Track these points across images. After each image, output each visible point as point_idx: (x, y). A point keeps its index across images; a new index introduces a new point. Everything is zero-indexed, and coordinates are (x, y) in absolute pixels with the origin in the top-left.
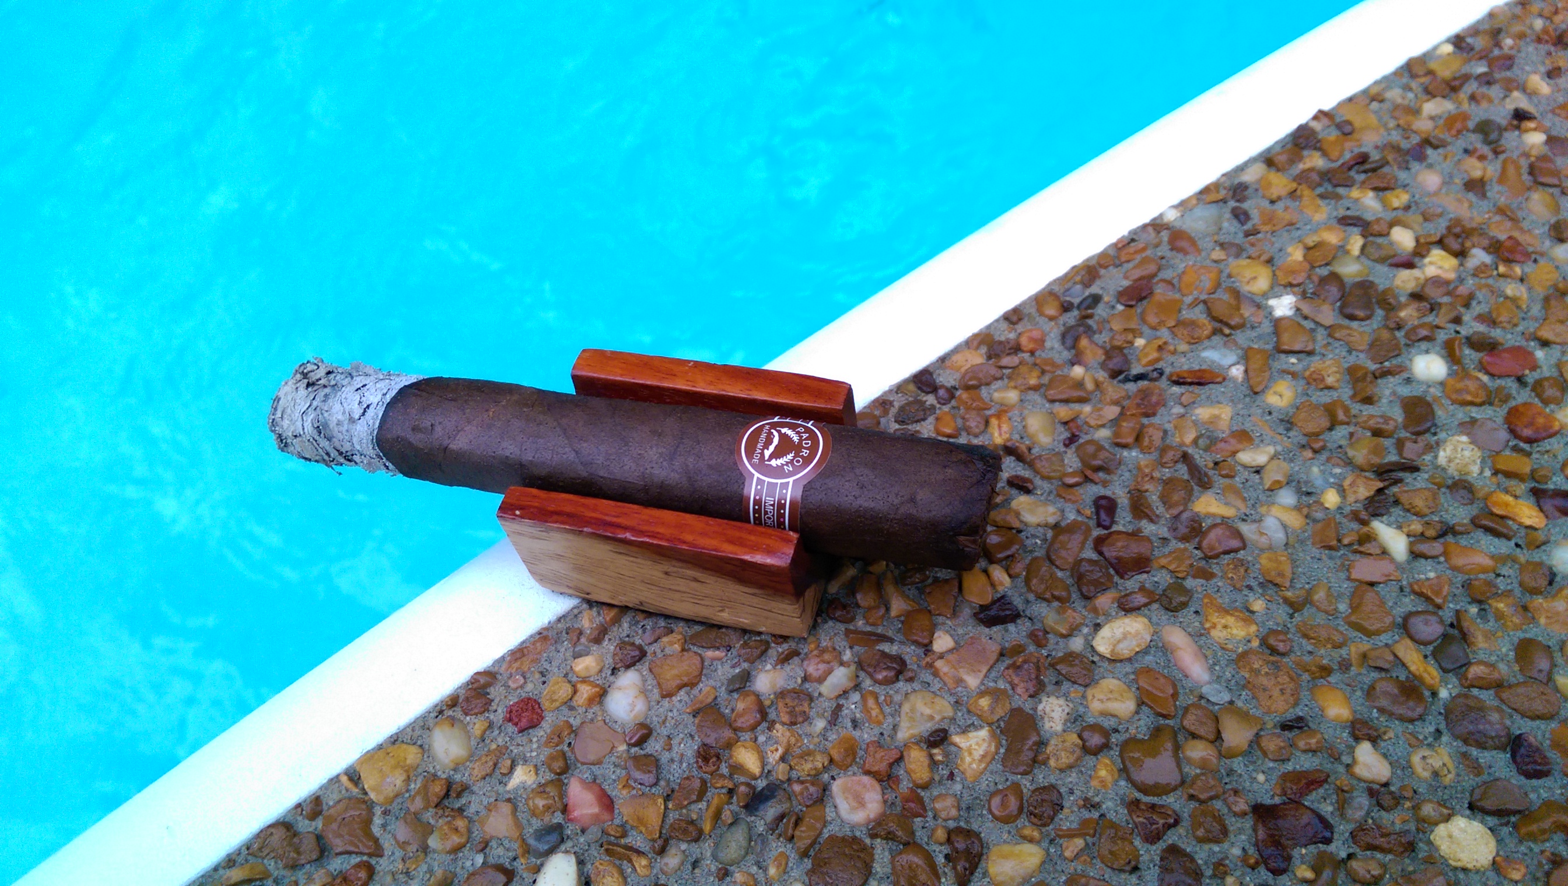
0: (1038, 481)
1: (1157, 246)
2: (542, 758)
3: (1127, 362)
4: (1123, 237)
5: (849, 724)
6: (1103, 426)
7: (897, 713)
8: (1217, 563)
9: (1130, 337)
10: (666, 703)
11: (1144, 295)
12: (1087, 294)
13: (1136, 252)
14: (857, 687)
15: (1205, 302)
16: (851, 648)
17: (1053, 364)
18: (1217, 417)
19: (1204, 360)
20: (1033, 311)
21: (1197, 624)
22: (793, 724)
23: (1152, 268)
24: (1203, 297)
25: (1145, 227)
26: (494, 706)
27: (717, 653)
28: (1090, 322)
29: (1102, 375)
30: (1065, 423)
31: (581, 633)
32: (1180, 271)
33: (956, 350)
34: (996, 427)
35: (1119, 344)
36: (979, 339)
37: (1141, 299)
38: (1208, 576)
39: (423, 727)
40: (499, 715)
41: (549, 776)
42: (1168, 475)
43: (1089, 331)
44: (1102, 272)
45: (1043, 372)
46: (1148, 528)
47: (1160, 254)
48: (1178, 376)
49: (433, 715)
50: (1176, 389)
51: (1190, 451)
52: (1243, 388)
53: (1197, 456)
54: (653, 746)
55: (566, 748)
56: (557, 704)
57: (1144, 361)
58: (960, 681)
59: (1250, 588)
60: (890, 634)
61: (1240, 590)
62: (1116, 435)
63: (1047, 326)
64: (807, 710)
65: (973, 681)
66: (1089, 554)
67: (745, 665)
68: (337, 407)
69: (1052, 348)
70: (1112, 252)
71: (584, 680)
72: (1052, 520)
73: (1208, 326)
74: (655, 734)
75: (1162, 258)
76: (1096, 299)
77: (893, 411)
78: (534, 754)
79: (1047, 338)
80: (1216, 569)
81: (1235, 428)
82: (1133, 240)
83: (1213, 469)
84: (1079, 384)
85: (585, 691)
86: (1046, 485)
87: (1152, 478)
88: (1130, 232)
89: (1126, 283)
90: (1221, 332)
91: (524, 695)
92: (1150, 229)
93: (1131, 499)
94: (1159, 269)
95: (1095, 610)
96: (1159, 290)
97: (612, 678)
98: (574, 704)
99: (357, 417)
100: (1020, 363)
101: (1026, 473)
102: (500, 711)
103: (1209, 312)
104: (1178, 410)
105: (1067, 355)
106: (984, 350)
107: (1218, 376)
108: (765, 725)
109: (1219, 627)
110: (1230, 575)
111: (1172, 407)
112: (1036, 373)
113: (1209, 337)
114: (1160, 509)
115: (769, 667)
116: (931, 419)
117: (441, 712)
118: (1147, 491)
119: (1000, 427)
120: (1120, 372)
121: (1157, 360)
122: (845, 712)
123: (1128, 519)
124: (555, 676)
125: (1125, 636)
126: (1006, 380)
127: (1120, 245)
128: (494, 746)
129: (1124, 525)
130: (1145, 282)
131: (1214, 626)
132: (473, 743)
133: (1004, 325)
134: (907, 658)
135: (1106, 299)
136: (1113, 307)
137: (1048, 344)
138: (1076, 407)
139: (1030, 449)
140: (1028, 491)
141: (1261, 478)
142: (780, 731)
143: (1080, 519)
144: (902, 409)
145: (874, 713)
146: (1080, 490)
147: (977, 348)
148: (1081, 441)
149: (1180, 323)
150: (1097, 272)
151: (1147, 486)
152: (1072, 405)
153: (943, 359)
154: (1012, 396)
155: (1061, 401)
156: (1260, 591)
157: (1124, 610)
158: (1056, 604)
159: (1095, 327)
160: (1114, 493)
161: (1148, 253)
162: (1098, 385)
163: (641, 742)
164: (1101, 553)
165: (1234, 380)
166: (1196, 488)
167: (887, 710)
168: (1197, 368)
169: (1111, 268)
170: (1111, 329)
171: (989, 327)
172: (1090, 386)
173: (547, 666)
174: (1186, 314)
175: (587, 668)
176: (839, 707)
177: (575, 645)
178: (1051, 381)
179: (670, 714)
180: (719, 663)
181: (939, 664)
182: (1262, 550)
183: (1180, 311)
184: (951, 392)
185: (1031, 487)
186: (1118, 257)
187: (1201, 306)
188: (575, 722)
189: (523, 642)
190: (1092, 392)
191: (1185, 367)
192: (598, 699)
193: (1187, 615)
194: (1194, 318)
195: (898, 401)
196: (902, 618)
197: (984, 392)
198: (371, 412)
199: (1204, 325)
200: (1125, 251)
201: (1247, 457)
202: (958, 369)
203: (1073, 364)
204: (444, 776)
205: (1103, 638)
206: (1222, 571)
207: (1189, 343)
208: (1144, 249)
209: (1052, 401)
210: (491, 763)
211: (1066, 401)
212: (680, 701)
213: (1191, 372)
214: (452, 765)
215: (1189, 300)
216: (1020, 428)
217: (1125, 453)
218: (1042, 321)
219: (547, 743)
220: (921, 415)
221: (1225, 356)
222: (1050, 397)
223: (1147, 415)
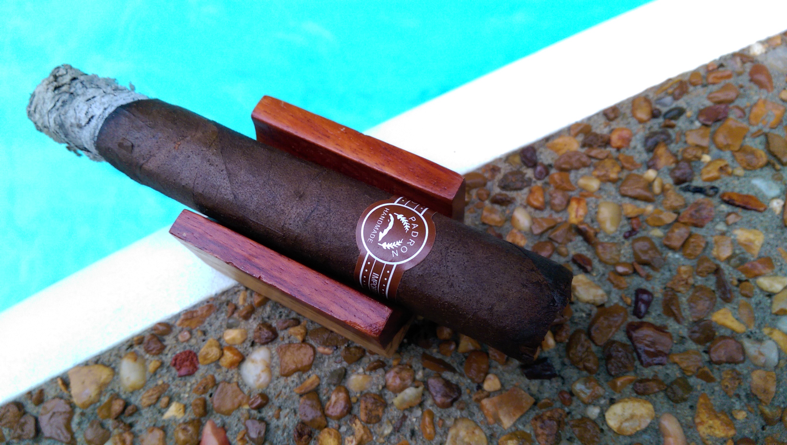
0: (596, 263)
1: (739, 74)
2: (192, 400)
3: (692, 174)
4: (715, 61)
5: (408, 435)
6: (659, 227)
7: (446, 433)
8: (718, 369)
9: (699, 153)
10: (282, 380)
11: (720, 117)
12: (674, 106)
13: (722, 78)
14: (421, 405)
15: (766, 135)
16: (424, 369)
17: (633, 164)
18: (752, 242)
19: (753, 187)
20: (628, 112)
21: (690, 418)
22: (368, 422)
23: (732, 95)
24: (766, 130)
25: (734, 55)
26: (166, 351)
27: (327, 350)
28: (671, 131)
29: (669, 181)
30: (629, 219)
31: (236, 308)
32: (752, 103)
33: (559, 134)
34: (575, 210)
35: (689, 157)
36: (579, 128)
37: (717, 120)
38: (708, 378)
39: (116, 355)
40: (168, 358)
41: (192, 416)
42: (699, 283)
43: (668, 141)
44: (691, 88)
45: (623, 168)
46: (672, 326)
47: (740, 83)
48: (729, 197)
49: (125, 347)
50: (724, 208)
51: (723, 265)
52: (778, 220)
53: (727, 272)
54: (268, 413)
55: (207, 397)
56: (208, 362)
57: (706, 176)
58: (498, 420)
59: (738, 396)
60: (455, 365)
61: (730, 397)
62: (668, 238)
63: (636, 127)
64: (380, 414)
65: (507, 422)
66: (621, 337)
67: (345, 364)
68: (71, 113)
69: (635, 148)
70: (702, 73)
71: (230, 348)
72: (599, 300)
73: (764, 157)
74: (270, 403)
75: (741, 87)
76: (681, 112)
77: (499, 176)
78: (187, 395)
79: (633, 138)
80: (716, 375)
81: (763, 254)
82: (721, 66)
83: (737, 286)
84: (649, 185)
85: (229, 356)
86: (601, 268)
87: (687, 283)
88: (721, 58)
89: (708, 103)
90: (773, 166)
91: (188, 348)
92: (738, 59)
93: (665, 295)
94: (737, 97)
95: (614, 387)
96: (733, 115)
97: (251, 349)
98: (220, 363)
99: (83, 124)
100: (607, 157)
101: (588, 254)
102: (169, 356)
103: (767, 144)
104: (721, 227)
105: (645, 156)
106: (581, 138)
107: (762, 205)
108: (348, 417)
109: (706, 425)
110: (726, 384)
111: (717, 223)
112: (617, 169)
113: (762, 167)
114: (686, 313)
115: (361, 370)
116: (526, 190)
117: (131, 346)
118: (679, 292)
119: (577, 211)
120: (684, 181)
121: (716, 179)
122: (408, 422)
123: (658, 312)
124: (211, 339)
125: (632, 417)
126: (592, 168)
127: (711, 68)
128: (160, 382)
129: (654, 318)
130: (723, 106)
131: (702, 423)
132: (148, 376)
133: (602, 120)
134: (463, 388)
135: (689, 113)
136: (692, 122)
137: (632, 144)
138: (642, 205)
139: (596, 234)
140: (586, 271)
141: (771, 303)
142: (358, 426)
143: (621, 304)
144: (506, 176)
145: (428, 430)
146: (628, 280)
147: (576, 135)
148: (638, 235)
149: (742, 149)
150: (687, 88)
151: (681, 289)
152: (639, 203)
153: (547, 139)
154: (594, 184)
155: (631, 197)
156: (745, 401)
157: (637, 392)
158: (585, 373)
159: (674, 136)
160: (653, 288)
161: (731, 81)
162: (664, 190)
163: (259, 408)
164: (630, 338)
165: (772, 211)
166: (719, 300)
167: (438, 430)
168: (745, 192)
169: (699, 87)
170: (686, 142)
171: (589, 119)
172: (657, 189)
173: (208, 328)
174: (749, 142)
175: (233, 339)
176: (404, 418)
177: (230, 317)
178: (628, 177)
179: (284, 390)
180: (327, 357)
181: (485, 402)
182: (757, 367)
183: (744, 137)
184: (547, 168)
185: (589, 268)
186: (706, 78)
187: (762, 138)
188: (218, 378)
189: (195, 306)
190: (657, 195)
191: (737, 190)
192: (237, 365)
193: (684, 409)
194: (754, 148)
195: (505, 169)
196: (467, 355)
197: (572, 175)
198: (94, 122)
199: (761, 156)
200: (714, 75)
201: (765, 282)
202: (557, 151)
203: (649, 167)
204: (124, 397)
205: (615, 414)
206: (721, 377)
207: (745, 169)
208: (729, 77)
209: (624, 196)
210: (155, 397)
211: (635, 198)
212: (293, 381)
213: (739, 195)
214: (131, 390)
215: (754, 129)
216: (593, 213)
217: (670, 254)
218: (633, 121)
219: (196, 390)
220: (519, 184)
221: (771, 188)
222: (623, 192)
223: (696, 225)
